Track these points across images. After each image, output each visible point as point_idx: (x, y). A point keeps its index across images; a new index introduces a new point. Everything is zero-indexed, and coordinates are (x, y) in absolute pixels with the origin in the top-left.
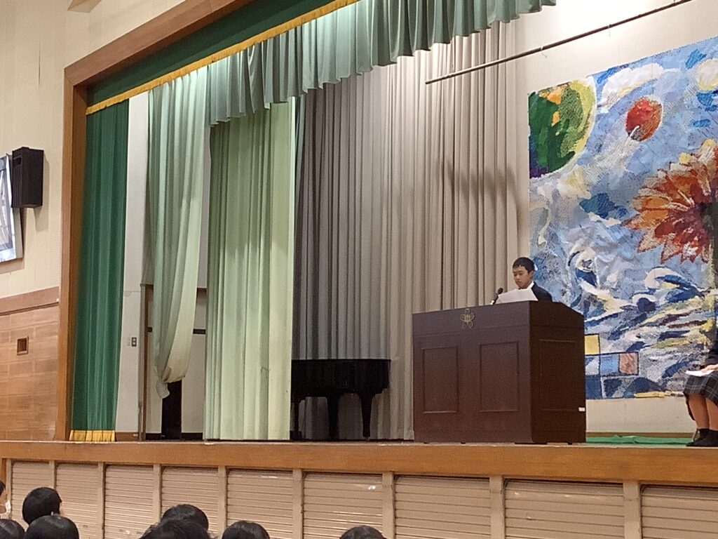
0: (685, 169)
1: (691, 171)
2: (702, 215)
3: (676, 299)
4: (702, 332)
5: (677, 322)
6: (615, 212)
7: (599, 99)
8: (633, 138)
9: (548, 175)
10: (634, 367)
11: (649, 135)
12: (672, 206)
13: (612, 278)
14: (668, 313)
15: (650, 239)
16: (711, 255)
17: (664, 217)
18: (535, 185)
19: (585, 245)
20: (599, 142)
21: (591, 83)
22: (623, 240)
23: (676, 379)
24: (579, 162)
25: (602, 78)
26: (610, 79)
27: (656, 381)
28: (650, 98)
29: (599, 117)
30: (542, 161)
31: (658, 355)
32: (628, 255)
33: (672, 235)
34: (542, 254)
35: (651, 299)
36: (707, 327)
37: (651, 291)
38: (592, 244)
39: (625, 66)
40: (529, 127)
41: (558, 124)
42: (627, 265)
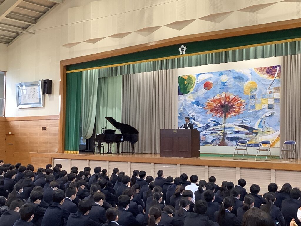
0: (218, 98)
1: (220, 98)
2: (222, 108)
3: (215, 125)
4: (221, 133)
5: (215, 130)
6: (201, 105)
7: (197, 80)
8: (205, 89)
9: (183, 95)
10: (205, 139)
11: (209, 89)
12: (215, 105)
13: (200, 119)
14: (213, 128)
15: (209, 112)
16: (224, 116)
17: (213, 107)
18: (180, 97)
19: (193, 111)
20: (197, 89)
21: (195, 76)
22: (203, 111)
23: (215, 142)
24: (192, 93)
25: (198, 75)
26: (200, 76)
27: (210, 142)
28: (210, 81)
29: (197, 84)
30: (182, 92)
31: (210, 137)
32: (204, 115)
33: (215, 111)
34: (181, 113)
35: (209, 125)
36: (222, 132)
37: (209, 123)
38: (195, 112)
39: (204, 73)
40: (178, 84)
41: (186, 84)
42: (204, 117)
